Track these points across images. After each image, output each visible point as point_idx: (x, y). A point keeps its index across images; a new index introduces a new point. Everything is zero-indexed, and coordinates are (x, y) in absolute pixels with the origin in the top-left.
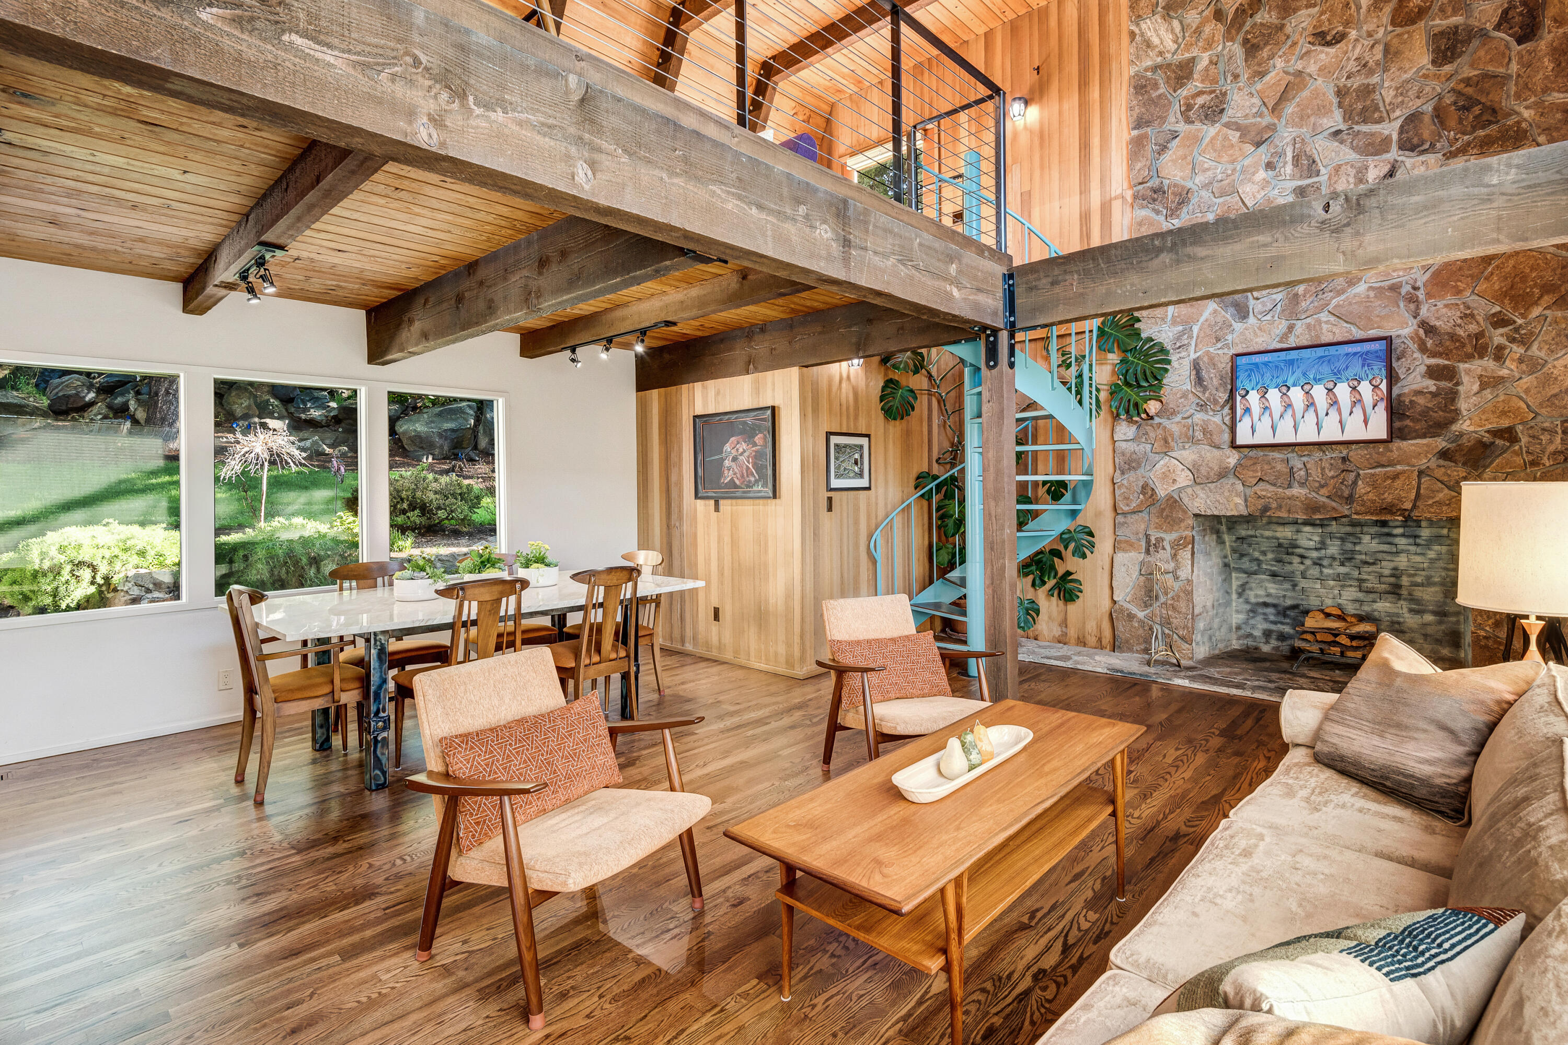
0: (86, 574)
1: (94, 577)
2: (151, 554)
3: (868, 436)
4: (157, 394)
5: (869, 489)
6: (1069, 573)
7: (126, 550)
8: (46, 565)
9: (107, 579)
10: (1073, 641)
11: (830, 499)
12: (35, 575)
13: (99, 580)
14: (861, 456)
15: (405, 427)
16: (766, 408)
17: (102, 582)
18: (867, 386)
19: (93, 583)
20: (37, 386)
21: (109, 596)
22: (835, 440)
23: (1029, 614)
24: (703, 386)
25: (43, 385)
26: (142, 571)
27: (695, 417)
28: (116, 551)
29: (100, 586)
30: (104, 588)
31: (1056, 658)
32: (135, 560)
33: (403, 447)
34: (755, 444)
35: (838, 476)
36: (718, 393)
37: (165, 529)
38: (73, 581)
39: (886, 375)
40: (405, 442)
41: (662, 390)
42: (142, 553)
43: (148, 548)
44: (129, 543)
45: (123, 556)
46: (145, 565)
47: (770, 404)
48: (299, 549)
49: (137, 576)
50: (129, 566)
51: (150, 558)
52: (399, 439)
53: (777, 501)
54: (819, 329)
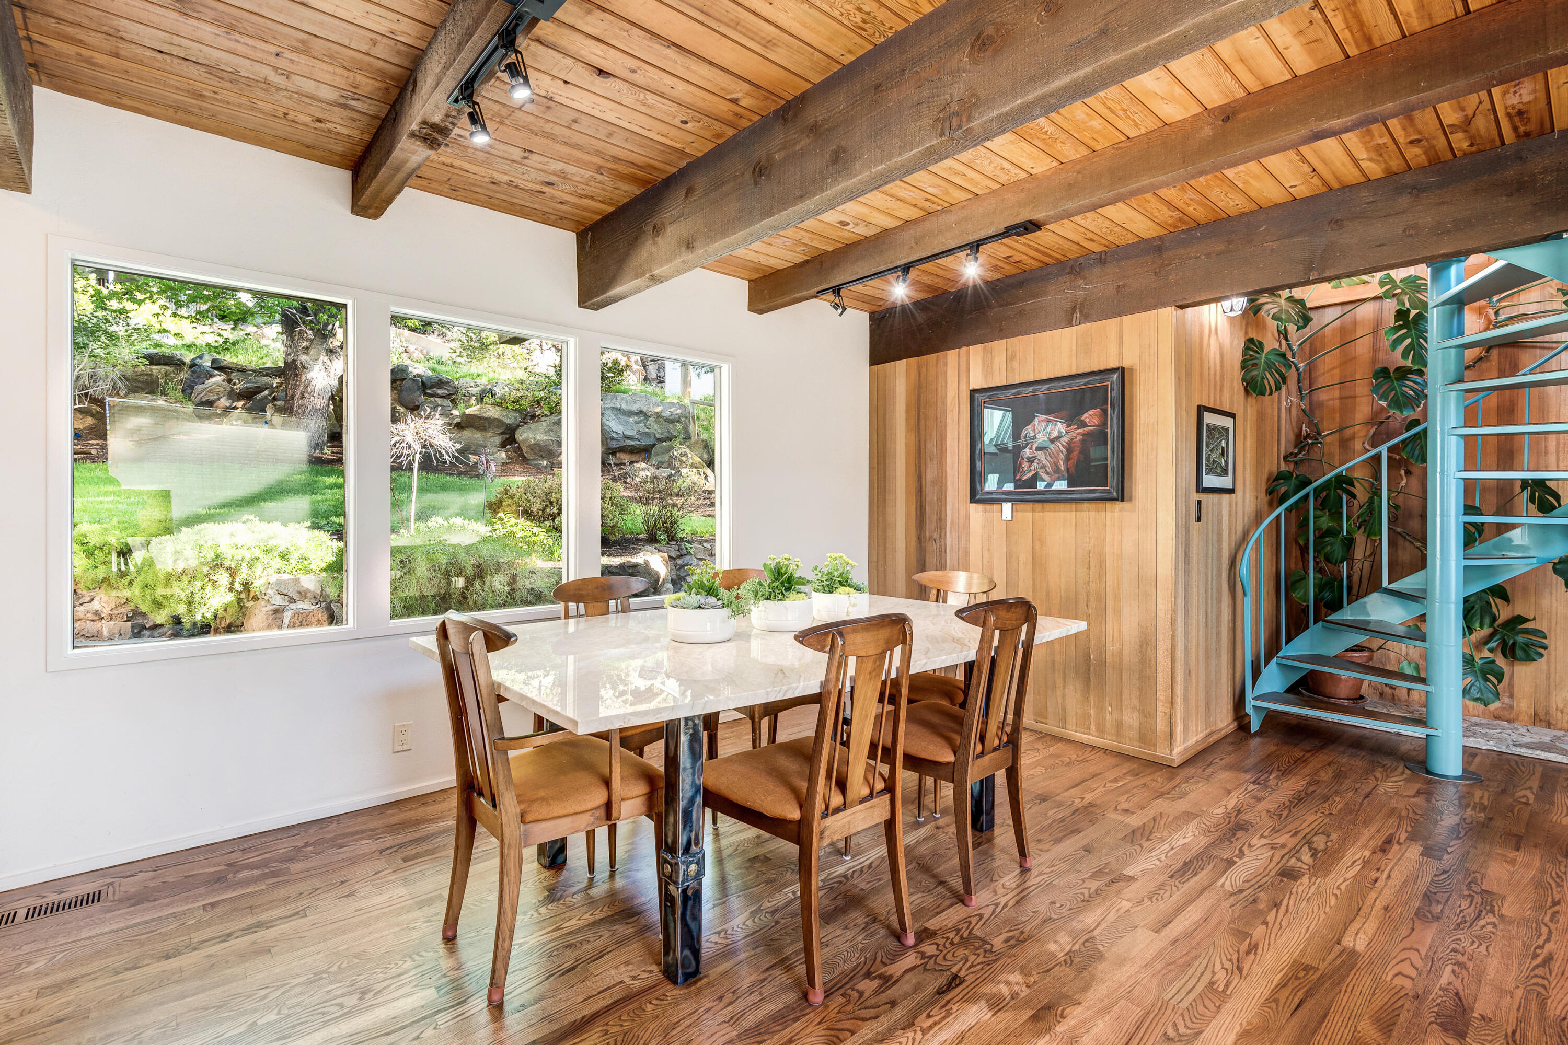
0: (223, 578)
1: (232, 583)
2: (294, 557)
3: (1232, 416)
4: (293, 397)
5: (1231, 491)
6: (1521, 620)
7: (267, 551)
8: (180, 567)
9: (246, 585)
10: (1524, 718)
11: (1199, 502)
12: (169, 579)
13: (238, 587)
14: (1227, 443)
15: (525, 435)
16: (1114, 370)
17: (240, 589)
18: (1231, 344)
19: (231, 590)
20: (183, 391)
21: (249, 604)
22: (1209, 418)
23: (1487, 680)
24: (985, 348)
25: (189, 391)
26: (286, 577)
27: (973, 392)
28: (257, 553)
29: (239, 593)
30: (243, 596)
31: (1528, 746)
32: (277, 563)
33: (523, 456)
34: (1083, 424)
35: (1211, 471)
36: (1011, 358)
37: (309, 528)
38: (209, 587)
39: (1246, 333)
40: (525, 449)
41: (913, 360)
42: (284, 556)
43: (292, 549)
44: (272, 543)
45: (264, 558)
46: (289, 569)
47: (1113, 364)
48: (462, 556)
49: (279, 583)
50: (271, 571)
51: (293, 562)
52: (519, 448)
53: (1125, 505)
54: (1220, 247)
